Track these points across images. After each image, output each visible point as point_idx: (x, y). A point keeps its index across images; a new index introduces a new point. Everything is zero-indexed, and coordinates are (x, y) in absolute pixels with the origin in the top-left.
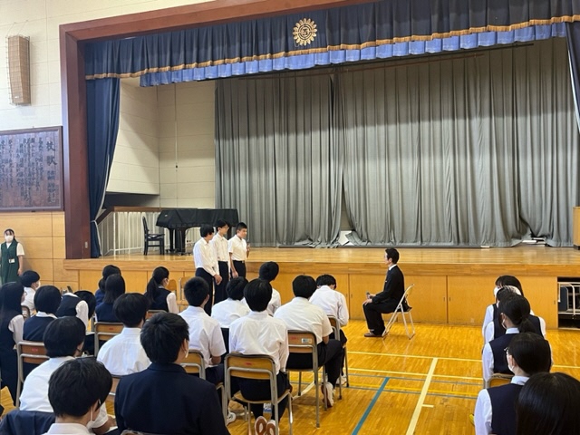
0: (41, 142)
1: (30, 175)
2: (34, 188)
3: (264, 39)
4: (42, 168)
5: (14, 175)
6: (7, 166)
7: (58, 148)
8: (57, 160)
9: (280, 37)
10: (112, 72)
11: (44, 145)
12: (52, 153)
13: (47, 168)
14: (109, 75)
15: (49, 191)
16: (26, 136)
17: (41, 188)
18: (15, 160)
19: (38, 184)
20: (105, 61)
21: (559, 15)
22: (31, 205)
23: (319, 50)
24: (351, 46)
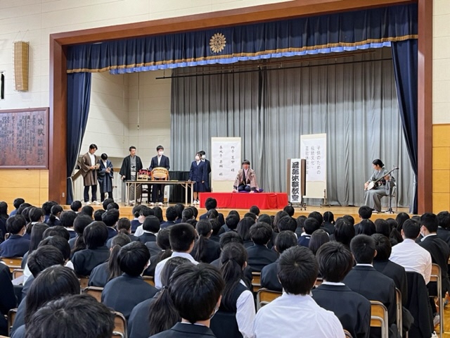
0: (34, 119)
1: (26, 142)
2: (28, 151)
3: (190, 47)
4: (34, 138)
5: (15, 142)
6: (11, 135)
7: (46, 123)
8: (45, 132)
9: (201, 46)
10: (86, 68)
11: (37, 121)
12: (41, 127)
13: (37, 138)
14: (83, 70)
15: (39, 154)
16: (24, 114)
17: (33, 152)
18: (16, 132)
19: (31, 150)
20: (81, 60)
22: (25, 164)
23: (227, 56)
24: (248, 54)
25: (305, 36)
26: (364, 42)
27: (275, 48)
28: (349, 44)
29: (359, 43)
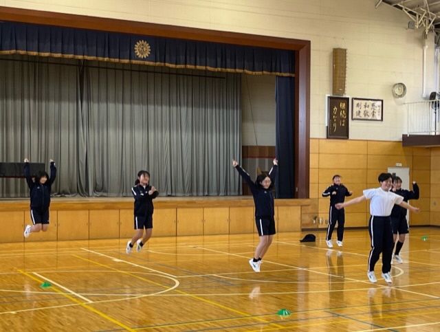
23: (151, 63)
24: (171, 66)
26: (261, 73)
27: (196, 65)
28: (250, 72)
29: (257, 73)
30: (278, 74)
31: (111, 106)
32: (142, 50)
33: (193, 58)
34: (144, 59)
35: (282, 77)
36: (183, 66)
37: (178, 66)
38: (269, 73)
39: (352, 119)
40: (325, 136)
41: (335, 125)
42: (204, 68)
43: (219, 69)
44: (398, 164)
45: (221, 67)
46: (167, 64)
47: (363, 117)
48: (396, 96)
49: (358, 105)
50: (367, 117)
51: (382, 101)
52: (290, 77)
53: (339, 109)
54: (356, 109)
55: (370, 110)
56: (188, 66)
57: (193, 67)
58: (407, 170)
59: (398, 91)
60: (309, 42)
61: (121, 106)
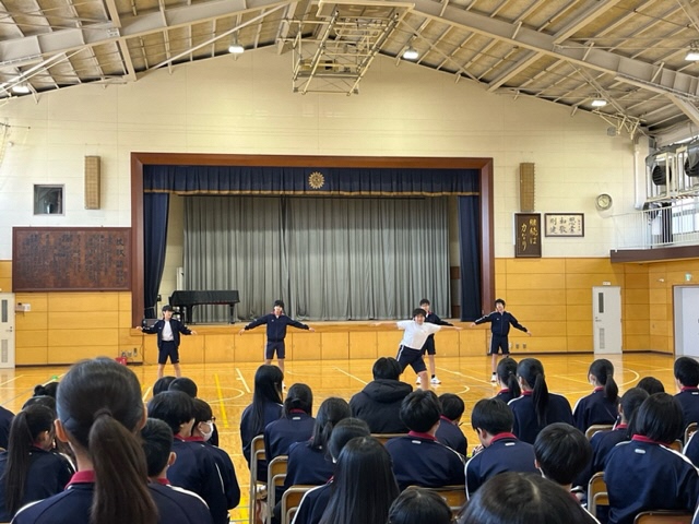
0: (110, 238)
1: (98, 263)
2: (103, 273)
3: (289, 181)
4: (111, 258)
5: (83, 262)
6: (76, 255)
7: (128, 244)
8: (126, 252)
9: (300, 182)
10: (169, 189)
11: (114, 241)
12: (120, 247)
13: (115, 258)
14: (166, 191)
15: (118, 276)
16: (94, 232)
17: (110, 274)
18: (83, 251)
19: (106, 271)
20: (162, 182)
21: (456, 191)
22: (99, 286)
23: (326, 193)
24: (346, 193)
25: (395, 183)
26: (440, 194)
27: (370, 191)
28: (428, 194)
29: (436, 194)
30: (459, 193)
31: (313, 232)
32: (316, 182)
33: (367, 185)
34: (318, 190)
35: (465, 196)
36: (357, 193)
37: (353, 194)
38: (449, 194)
39: (546, 236)
40: (513, 256)
41: (524, 243)
42: (379, 193)
43: (395, 193)
44: (605, 283)
45: (398, 191)
46: (341, 193)
47: (559, 233)
48: (600, 209)
49: (552, 221)
50: (564, 233)
51: (582, 215)
52: (474, 197)
53: (529, 227)
54: (550, 226)
55: (567, 226)
56: (363, 193)
57: (367, 193)
58: (617, 290)
59: (601, 203)
60: (491, 159)
61: (322, 232)
